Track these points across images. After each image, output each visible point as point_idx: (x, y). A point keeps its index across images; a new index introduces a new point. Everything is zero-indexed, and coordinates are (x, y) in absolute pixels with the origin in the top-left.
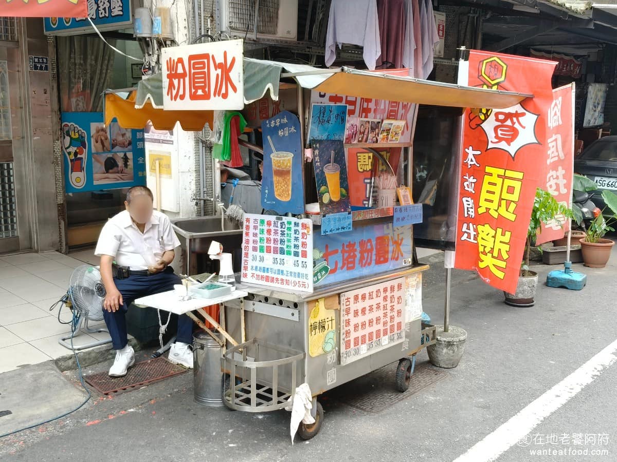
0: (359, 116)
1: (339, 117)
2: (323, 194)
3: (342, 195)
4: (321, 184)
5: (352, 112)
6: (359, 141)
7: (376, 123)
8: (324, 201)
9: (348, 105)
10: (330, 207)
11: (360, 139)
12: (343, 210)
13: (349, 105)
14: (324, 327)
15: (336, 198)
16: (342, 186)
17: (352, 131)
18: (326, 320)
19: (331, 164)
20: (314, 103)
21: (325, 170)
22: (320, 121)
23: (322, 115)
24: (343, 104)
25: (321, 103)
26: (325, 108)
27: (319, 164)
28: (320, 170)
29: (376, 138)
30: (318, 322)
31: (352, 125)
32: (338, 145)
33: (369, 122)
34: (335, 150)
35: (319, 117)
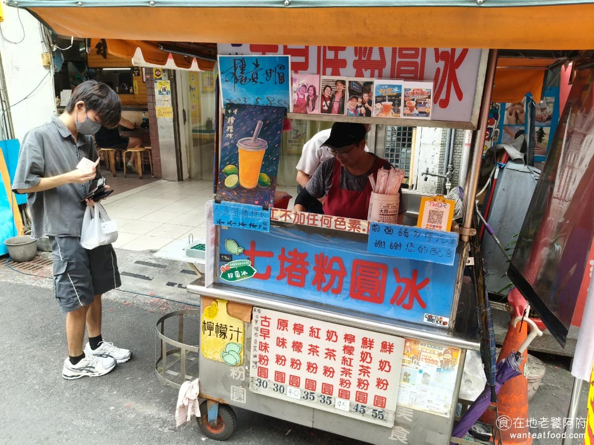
0: (318, 73)
1: (273, 74)
2: (228, 175)
3: (261, 182)
4: (227, 161)
5: (300, 67)
6: (323, 111)
7: (362, 84)
8: (225, 184)
9: (289, 56)
10: (236, 194)
11: (326, 108)
12: (257, 202)
13: (292, 55)
14: (225, 334)
15: (248, 184)
16: (264, 169)
17: (306, 95)
18: (229, 328)
19: (252, 138)
20: (221, 54)
21: (241, 146)
22: (236, 78)
23: (239, 71)
24: (280, 54)
25: (237, 54)
26: (242, 60)
27: (231, 135)
28: (230, 144)
29: (367, 109)
30: (215, 324)
31: (305, 86)
32: (272, 113)
33: (343, 82)
34: (264, 121)
35: (234, 74)
